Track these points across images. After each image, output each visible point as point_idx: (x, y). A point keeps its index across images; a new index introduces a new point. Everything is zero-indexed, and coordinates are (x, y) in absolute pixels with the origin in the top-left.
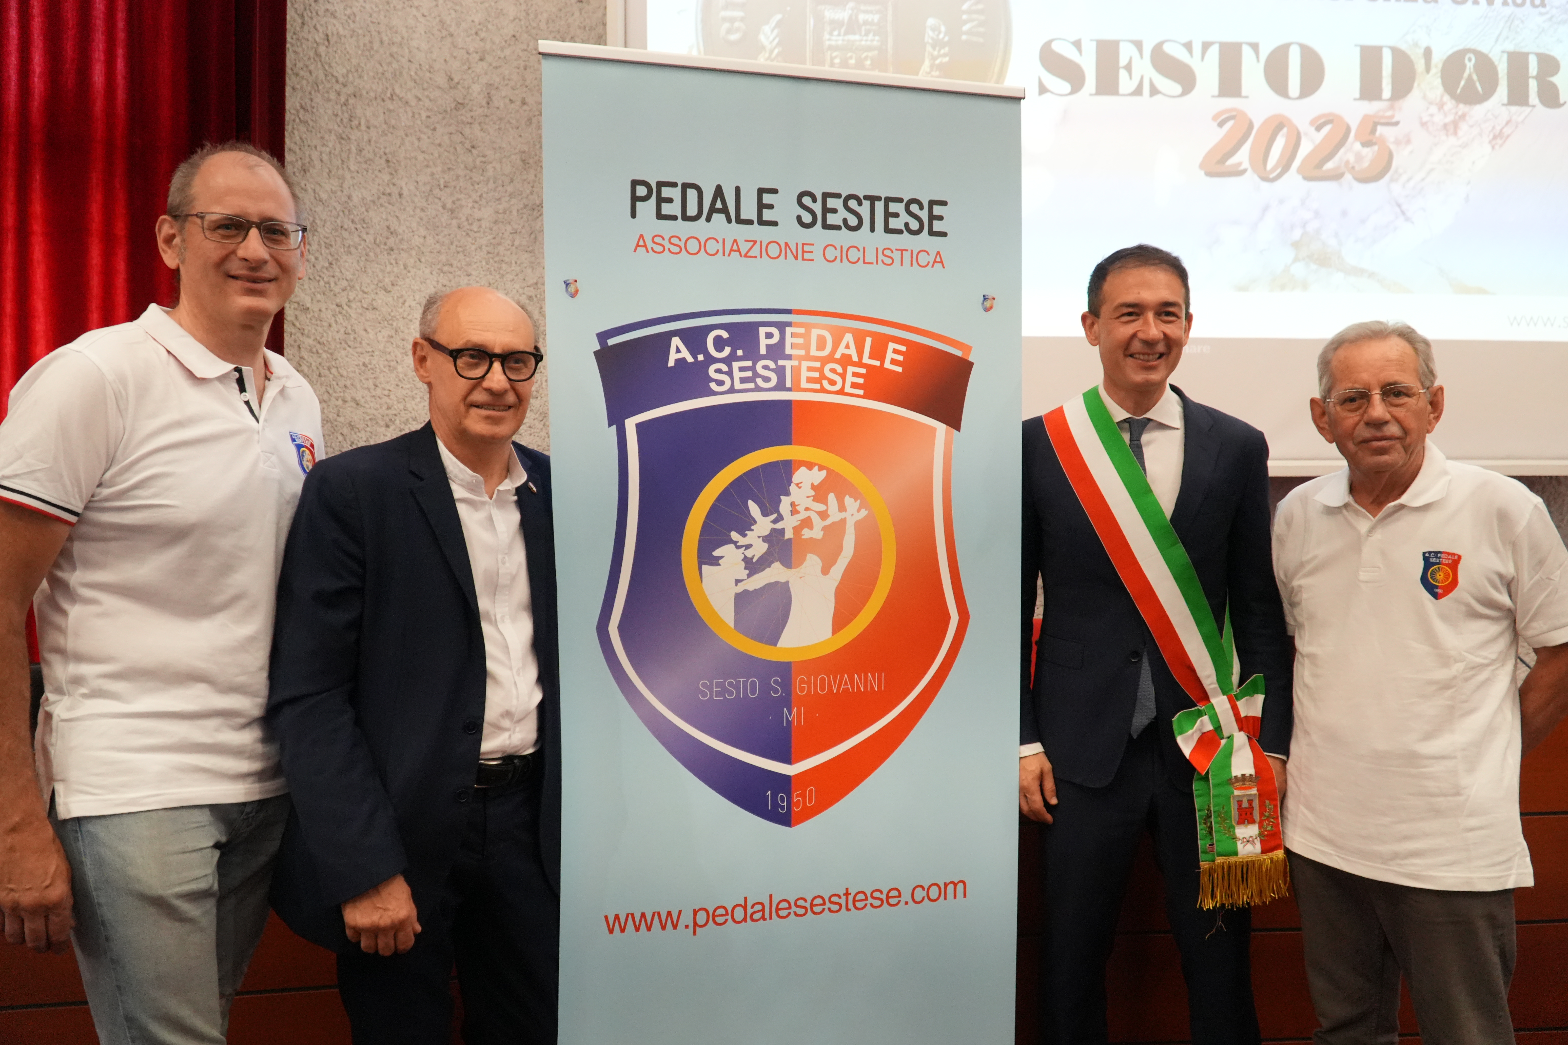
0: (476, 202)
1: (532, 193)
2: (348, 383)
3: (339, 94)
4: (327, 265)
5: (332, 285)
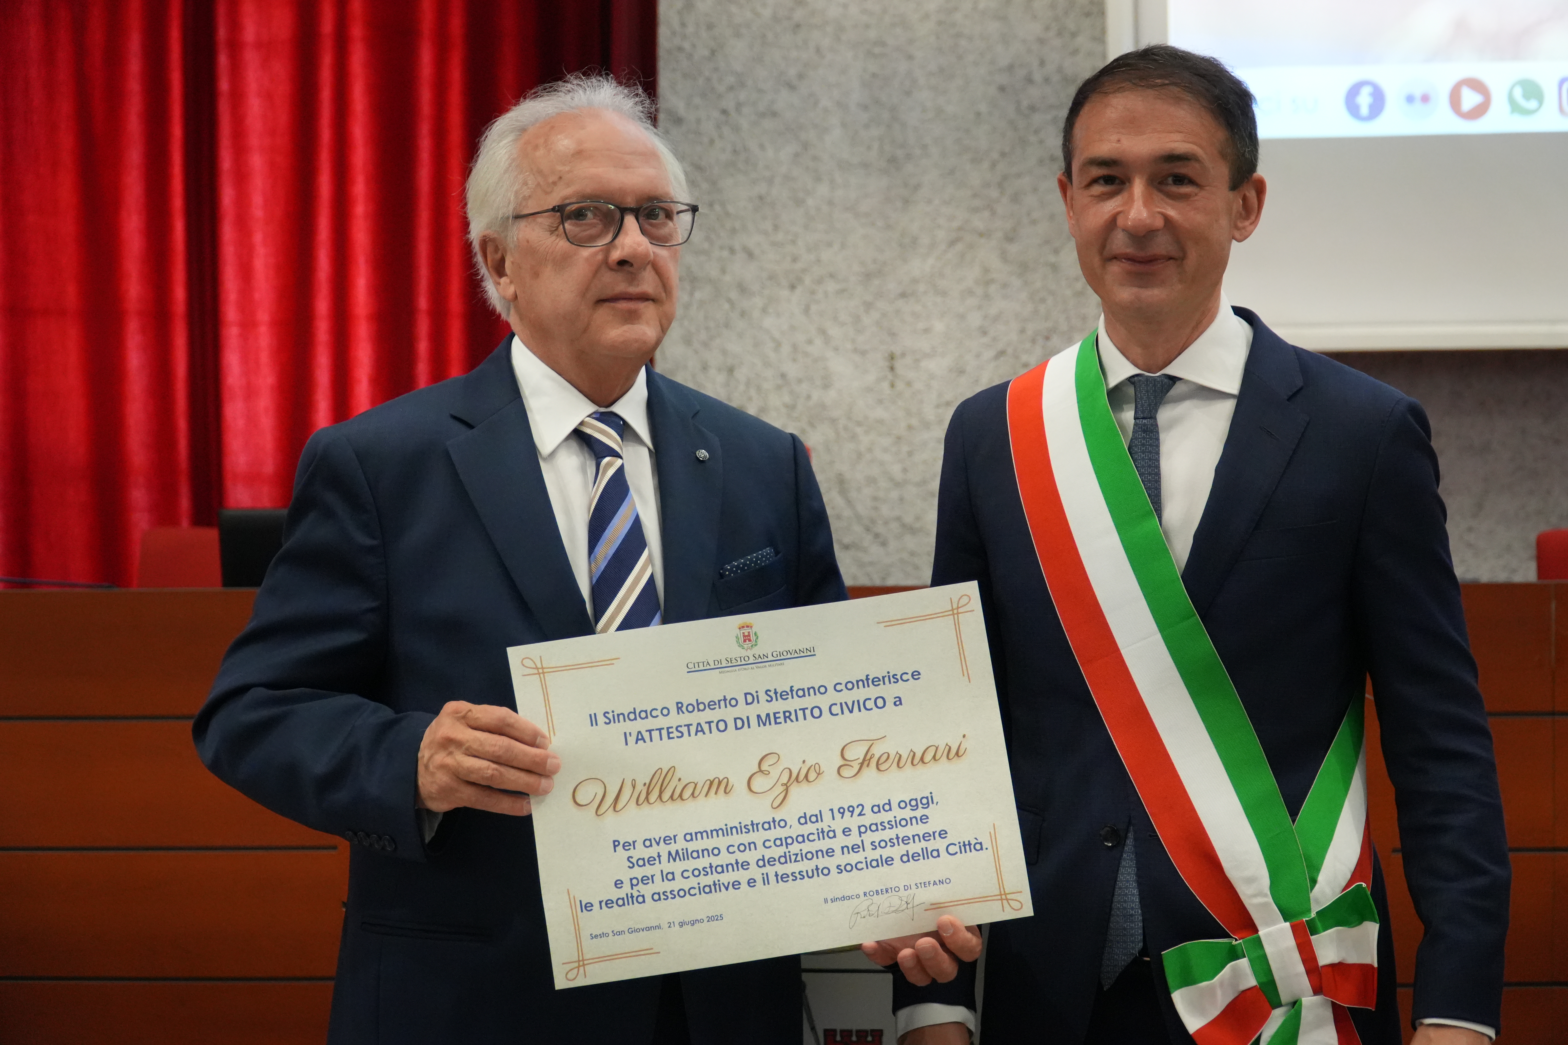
2: (738, 225)
4: (707, 53)
5: (715, 82)
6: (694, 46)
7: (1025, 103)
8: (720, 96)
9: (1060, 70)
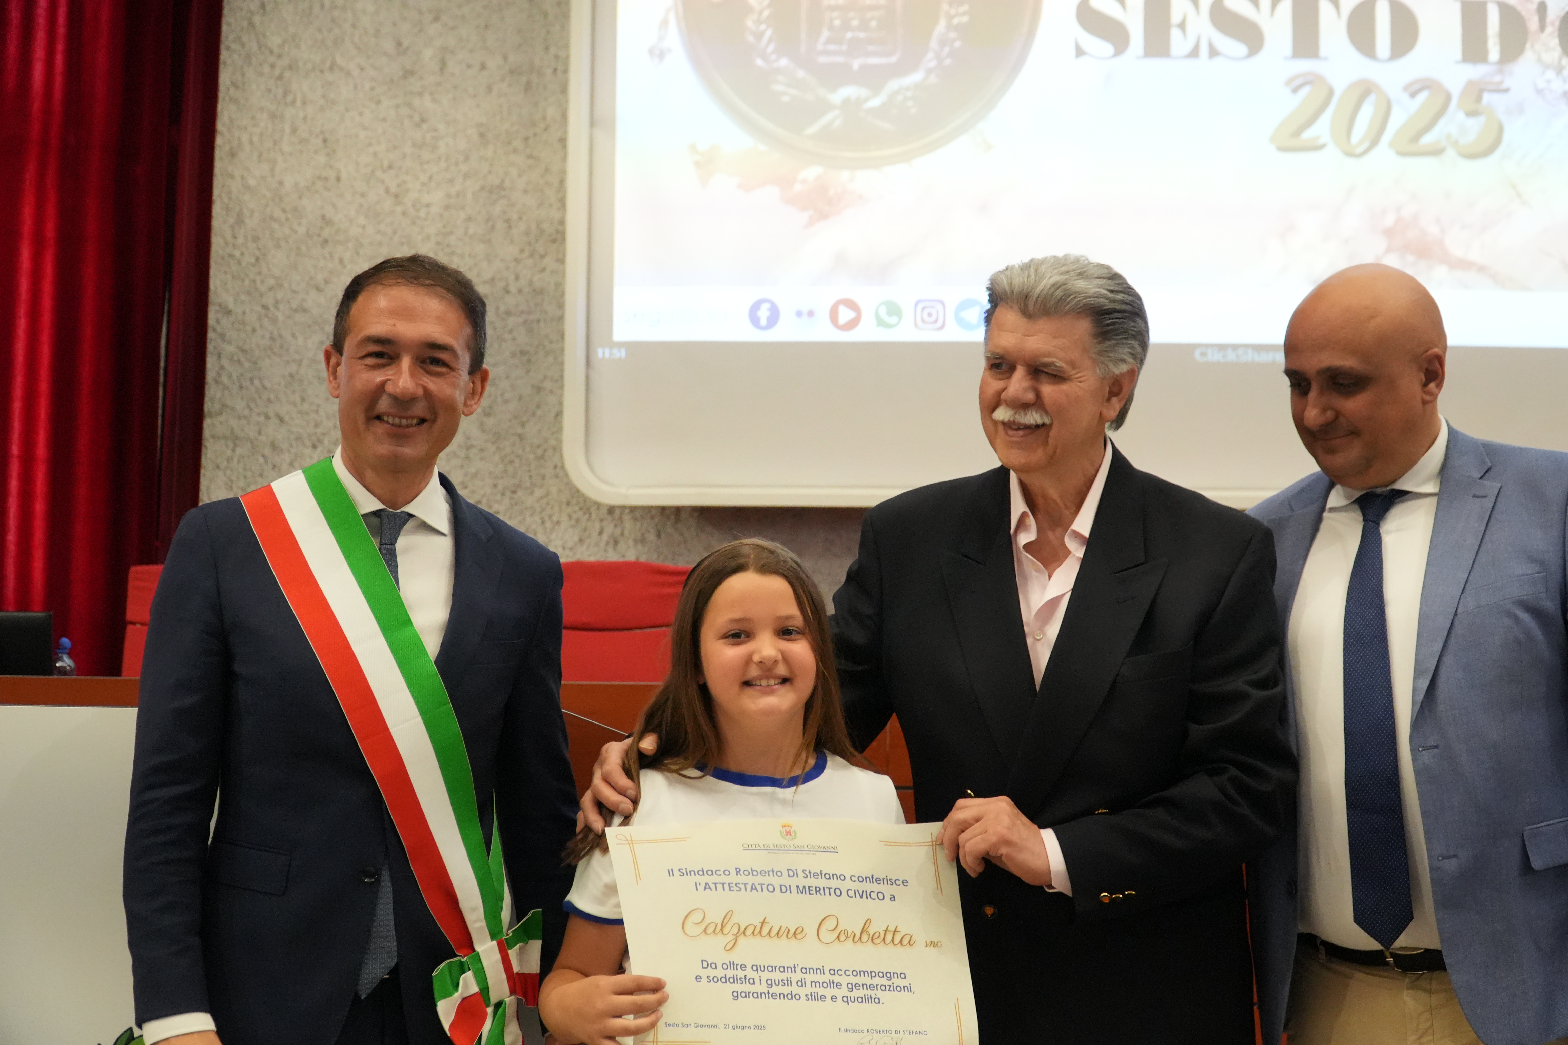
0: (424, 184)
1: (490, 172)
2: (272, 397)
3: (273, 66)
4: (253, 260)
5: (258, 283)
6: (242, 254)
7: (502, 308)
8: (261, 295)
9: (531, 283)
